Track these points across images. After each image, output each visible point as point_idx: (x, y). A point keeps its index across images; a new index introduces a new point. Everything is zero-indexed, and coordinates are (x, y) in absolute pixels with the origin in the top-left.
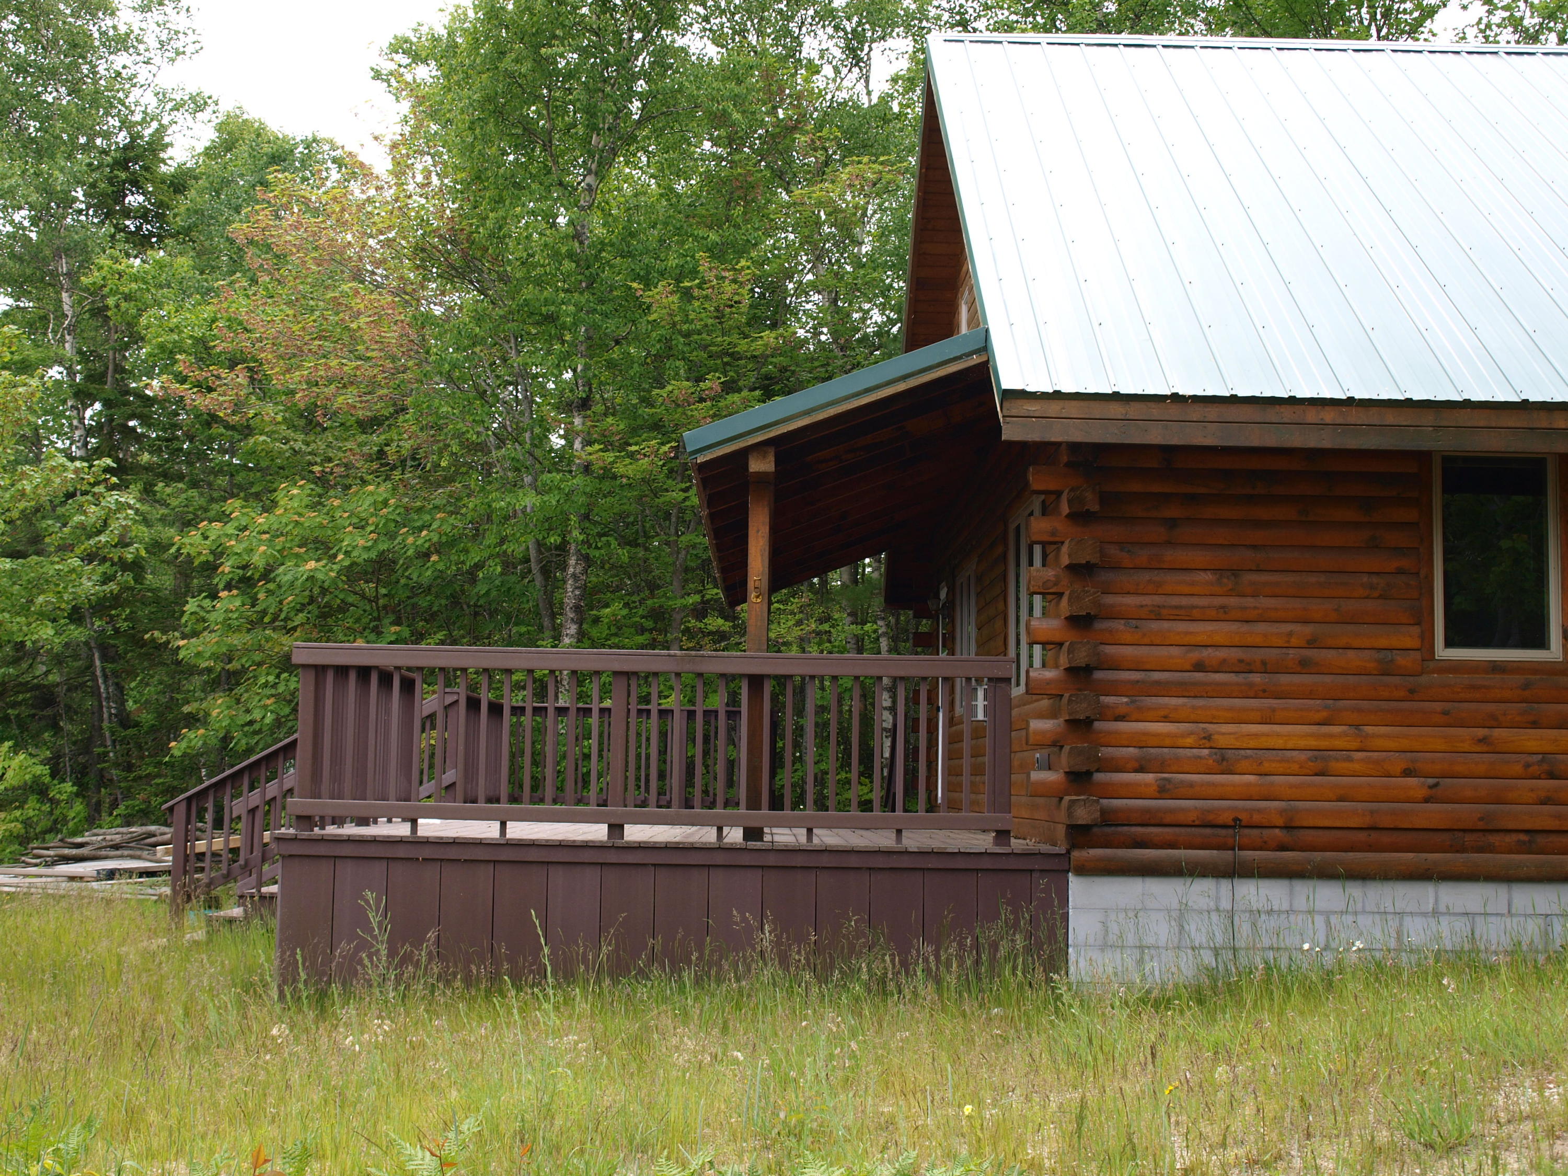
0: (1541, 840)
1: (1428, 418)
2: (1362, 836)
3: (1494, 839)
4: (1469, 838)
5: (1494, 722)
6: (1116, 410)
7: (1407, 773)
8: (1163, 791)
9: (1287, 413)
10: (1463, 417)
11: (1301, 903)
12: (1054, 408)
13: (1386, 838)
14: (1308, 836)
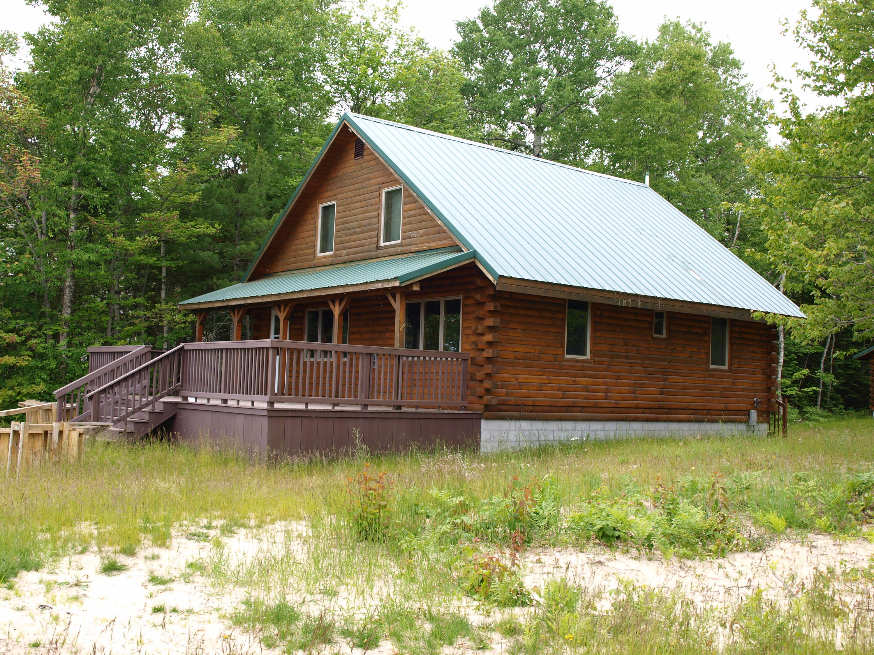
0: (584, 409)
1: (586, 292)
2: (548, 408)
3: (574, 409)
4: (569, 409)
5: (576, 376)
6: (523, 283)
7: (558, 390)
8: (507, 395)
9: (557, 288)
10: (592, 293)
11: (534, 428)
12: (509, 281)
13: (553, 409)
14: (537, 408)
